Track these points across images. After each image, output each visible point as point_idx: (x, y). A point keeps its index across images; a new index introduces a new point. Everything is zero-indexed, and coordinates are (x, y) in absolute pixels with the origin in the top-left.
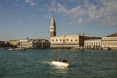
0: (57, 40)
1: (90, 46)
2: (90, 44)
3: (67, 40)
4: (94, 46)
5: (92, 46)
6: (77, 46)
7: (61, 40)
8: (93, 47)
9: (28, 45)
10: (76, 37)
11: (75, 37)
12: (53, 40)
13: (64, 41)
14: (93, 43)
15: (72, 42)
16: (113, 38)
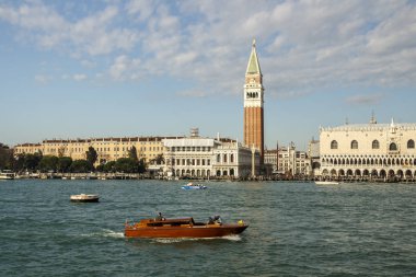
0: (354, 144)
3: (411, 144)
9: (213, 162)
12: (334, 144)
13: (393, 147)
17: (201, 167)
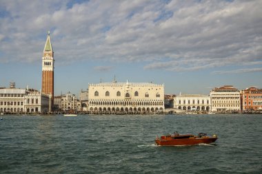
0: (107, 93)
1: (189, 108)
2: (194, 103)
3: (136, 94)
4: (198, 107)
5: (194, 107)
6: (159, 107)
7: (119, 94)
8: (195, 109)
9: (26, 103)
10: (158, 88)
11: (155, 88)
12: (96, 94)
13: (127, 95)
14: (196, 102)
15: (147, 98)
16: (230, 93)
17: (17, 106)
